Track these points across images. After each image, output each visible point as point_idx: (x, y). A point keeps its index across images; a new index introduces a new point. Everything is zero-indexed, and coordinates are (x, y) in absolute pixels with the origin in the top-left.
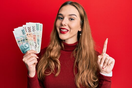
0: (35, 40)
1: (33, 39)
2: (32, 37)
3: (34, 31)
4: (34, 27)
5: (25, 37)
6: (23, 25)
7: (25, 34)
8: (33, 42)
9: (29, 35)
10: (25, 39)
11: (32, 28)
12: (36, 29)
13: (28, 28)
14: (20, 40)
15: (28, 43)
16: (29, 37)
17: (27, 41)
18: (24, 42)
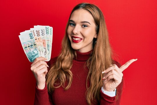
0: (45, 46)
1: (42, 44)
2: (41, 42)
3: (43, 35)
4: (43, 31)
5: (34, 42)
6: (31, 29)
7: (33, 38)
8: (43, 47)
9: (38, 40)
10: (33, 44)
11: (40, 32)
12: (45, 33)
13: (36, 31)
14: (27, 46)
15: (36, 48)
16: (37, 41)
17: (35, 46)
18: (31, 47)
